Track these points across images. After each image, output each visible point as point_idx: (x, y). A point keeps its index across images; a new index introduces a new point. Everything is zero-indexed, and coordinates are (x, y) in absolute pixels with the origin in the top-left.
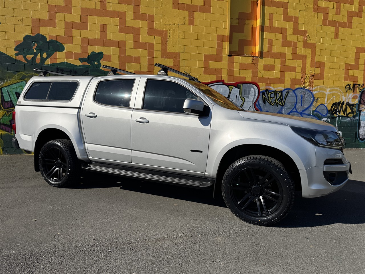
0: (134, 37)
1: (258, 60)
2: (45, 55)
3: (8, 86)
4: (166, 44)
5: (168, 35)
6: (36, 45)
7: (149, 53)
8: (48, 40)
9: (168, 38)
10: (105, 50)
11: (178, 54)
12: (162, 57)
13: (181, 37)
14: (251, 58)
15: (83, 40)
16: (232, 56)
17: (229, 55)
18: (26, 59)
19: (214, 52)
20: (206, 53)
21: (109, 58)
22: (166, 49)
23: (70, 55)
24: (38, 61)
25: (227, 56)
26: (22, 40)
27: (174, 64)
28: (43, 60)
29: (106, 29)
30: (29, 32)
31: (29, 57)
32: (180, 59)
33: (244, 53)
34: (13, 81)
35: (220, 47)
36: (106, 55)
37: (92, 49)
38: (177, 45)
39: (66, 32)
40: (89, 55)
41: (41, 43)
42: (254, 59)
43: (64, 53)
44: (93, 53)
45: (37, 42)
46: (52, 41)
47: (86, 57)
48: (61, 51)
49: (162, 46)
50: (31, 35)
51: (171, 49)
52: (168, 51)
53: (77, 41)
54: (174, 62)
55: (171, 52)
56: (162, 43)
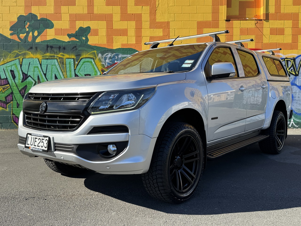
0: (121, 9)
1: (263, 23)
2: (36, 33)
3: (4, 64)
4: (155, 14)
5: (157, 3)
6: (28, 24)
7: (136, 24)
8: (39, 19)
9: (157, 7)
10: (92, 24)
11: (168, 23)
12: (150, 28)
13: (170, 5)
14: (254, 22)
15: (71, 15)
16: (230, 20)
17: (226, 20)
18: (19, 38)
19: (209, 18)
20: (200, 20)
21: (96, 33)
22: (155, 19)
23: (59, 32)
24: (30, 39)
25: (225, 21)
26: (16, 20)
27: (163, 34)
28: (35, 38)
29: (93, 4)
30: (22, 12)
31: (22, 36)
32: (170, 28)
33: (247, 16)
34: (8, 59)
35: (215, 12)
36: (93, 30)
37: (80, 24)
38: (167, 13)
39: (55, 9)
40: (77, 30)
41: (33, 22)
42: (257, 23)
43: (53, 30)
44: (81, 29)
45: (29, 21)
46: (43, 20)
47: (74, 32)
48: (51, 28)
49: (150, 16)
50: (24, 15)
51: (159, 18)
52: (157, 21)
53: (66, 17)
54: (163, 32)
55: (160, 21)
56: (151, 13)
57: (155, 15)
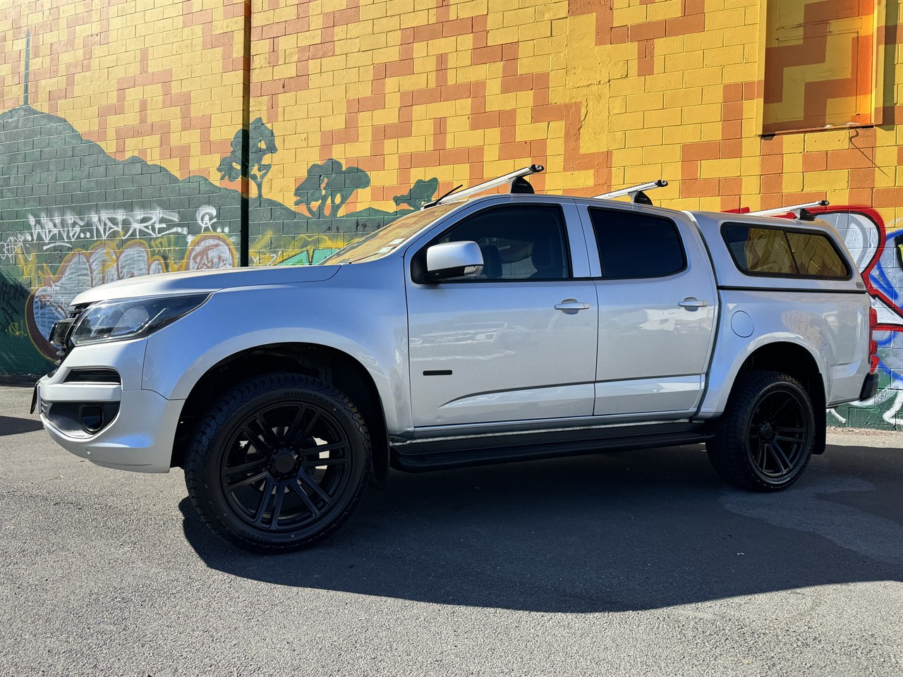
0: (501, 135)
1: (875, 135)
2: (338, 199)
3: (283, 261)
4: (577, 136)
5: (583, 111)
6: (326, 180)
8: (344, 169)
9: (582, 118)
10: (442, 174)
11: (608, 154)
12: (565, 169)
13: (615, 112)
14: (845, 135)
15: (401, 158)
16: (774, 135)
17: (763, 136)
18: (310, 210)
19: (714, 133)
20: (689, 140)
22: (577, 148)
23: (381, 193)
24: (327, 212)
25: (759, 139)
26: (305, 174)
27: (595, 181)
28: (335, 208)
29: (445, 129)
30: (315, 158)
31: (315, 205)
32: (613, 166)
33: (827, 121)
34: (290, 252)
35: (732, 117)
36: (442, 183)
37: (419, 174)
38: (606, 132)
39: (373, 146)
40: (412, 188)
41: (334, 176)
42: (857, 135)
43: (368, 189)
44: (420, 184)
45: (327, 175)
46: (351, 170)
47: (406, 193)
48: (364, 187)
49: (566, 142)
50: (319, 163)
51: (589, 144)
52: (582, 151)
53: (392, 162)
54: (595, 178)
55: (589, 152)
56: (567, 135)
57: (578, 139)
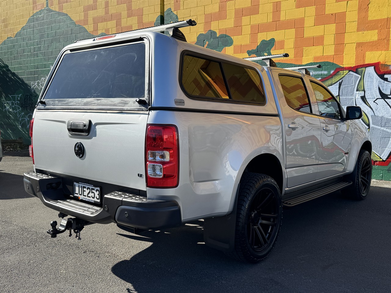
0: (316, 10)
4: (367, 9)
6: (207, 43)
7: (337, 28)
8: (218, 36)
10: (277, 35)
11: (388, 20)
12: (358, 30)
15: (252, 27)
21: (282, 45)
22: (366, 17)
23: (239, 49)
27: (378, 37)
29: (280, 8)
30: (202, 30)
36: (279, 42)
37: (262, 37)
38: (387, 6)
39: (236, 21)
40: (258, 45)
41: (212, 40)
43: (232, 47)
44: (263, 42)
45: (208, 40)
46: (222, 36)
47: (255, 48)
48: (230, 46)
49: (359, 13)
50: (204, 33)
51: (374, 14)
52: (370, 18)
53: (247, 30)
54: (378, 35)
55: (375, 19)
56: (360, 9)
57: (367, 11)
